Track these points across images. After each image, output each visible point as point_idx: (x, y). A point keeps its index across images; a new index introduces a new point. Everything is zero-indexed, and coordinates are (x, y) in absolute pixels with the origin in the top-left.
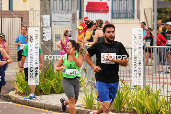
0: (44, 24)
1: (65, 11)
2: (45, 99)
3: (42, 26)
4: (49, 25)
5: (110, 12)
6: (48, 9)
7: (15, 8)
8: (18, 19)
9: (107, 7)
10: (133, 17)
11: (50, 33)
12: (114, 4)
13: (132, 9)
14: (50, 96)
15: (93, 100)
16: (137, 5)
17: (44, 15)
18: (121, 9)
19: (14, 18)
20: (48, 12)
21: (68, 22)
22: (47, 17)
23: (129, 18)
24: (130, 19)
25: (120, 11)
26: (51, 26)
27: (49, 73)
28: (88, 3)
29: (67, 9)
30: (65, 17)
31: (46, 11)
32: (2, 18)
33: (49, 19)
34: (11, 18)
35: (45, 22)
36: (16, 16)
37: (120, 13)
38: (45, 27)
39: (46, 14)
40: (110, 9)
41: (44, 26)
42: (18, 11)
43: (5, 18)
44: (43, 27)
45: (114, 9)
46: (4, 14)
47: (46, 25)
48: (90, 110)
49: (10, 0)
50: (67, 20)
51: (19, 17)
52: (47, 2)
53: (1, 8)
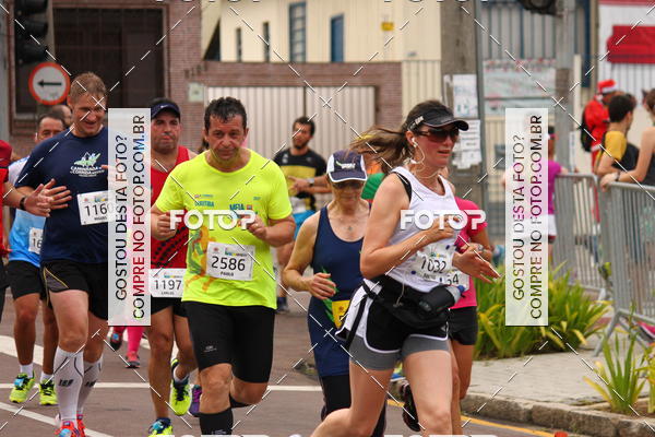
0: (455, 109)
1: (531, 59)
4: (474, 113)
6: (470, 54)
7: (353, 53)
8: (363, 90)
11: (478, 142)
17: (455, 77)
19: (347, 90)
20: (470, 64)
21: (543, 98)
22: (464, 83)
26: (481, 116)
28: (616, 28)
29: (538, 53)
30: (529, 82)
31: (463, 60)
33: (473, 90)
34: (339, 90)
35: (459, 100)
36: (357, 80)
39: (464, 72)
43: (317, 90)
46: (316, 76)
47: (464, 112)
48: (625, 419)
49: (336, 25)
50: (539, 93)
51: (367, 86)
52: (468, 29)
53: (304, 54)
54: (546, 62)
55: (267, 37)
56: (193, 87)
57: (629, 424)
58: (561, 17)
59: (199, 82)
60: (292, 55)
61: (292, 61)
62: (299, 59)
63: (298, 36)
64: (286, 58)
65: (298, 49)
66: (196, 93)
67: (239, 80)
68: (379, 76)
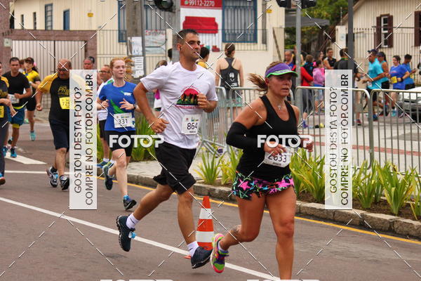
0: (133, 52)
1: (152, 30)
2: (138, 168)
3: (130, 54)
4: (141, 53)
5: (220, 32)
6: (139, 28)
7: (73, 26)
8: (80, 42)
9: (216, 25)
10: (255, 41)
11: (143, 66)
12: (226, 20)
13: (253, 28)
14: (143, 164)
15: (215, 171)
16: (263, 22)
17: (133, 38)
18: (236, 28)
19: (73, 42)
20: (139, 33)
21: (157, 47)
22: (137, 40)
23: (251, 42)
24: (252, 44)
25: (236, 32)
26: (144, 55)
27: (141, 128)
28: (187, 18)
29: (154, 27)
30: (152, 40)
31: (136, 31)
32: (56, 42)
33: (141, 44)
34: (69, 42)
35: (134, 48)
36: (77, 38)
37: (235, 35)
38: (134, 56)
39: (137, 36)
40: (220, 27)
41: (133, 54)
42: (79, 31)
43: (60, 42)
44: (131, 57)
45: (226, 28)
46: (59, 36)
47: (136, 53)
48: (212, 187)
49: (66, 14)
50: (155, 45)
51: (82, 41)
52: (138, 17)
53: (52, 26)
54: (158, 31)
55: (35, 19)
56: (6, 40)
57: (214, 190)
58: (175, 12)
59: (8, 38)
60: (46, 27)
61: (46, 29)
62: (49, 28)
63: (49, 19)
64: (44, 28)
65: (49, 24)
66: (7, 43)
67: (26, 37)
68: (87, 36)
